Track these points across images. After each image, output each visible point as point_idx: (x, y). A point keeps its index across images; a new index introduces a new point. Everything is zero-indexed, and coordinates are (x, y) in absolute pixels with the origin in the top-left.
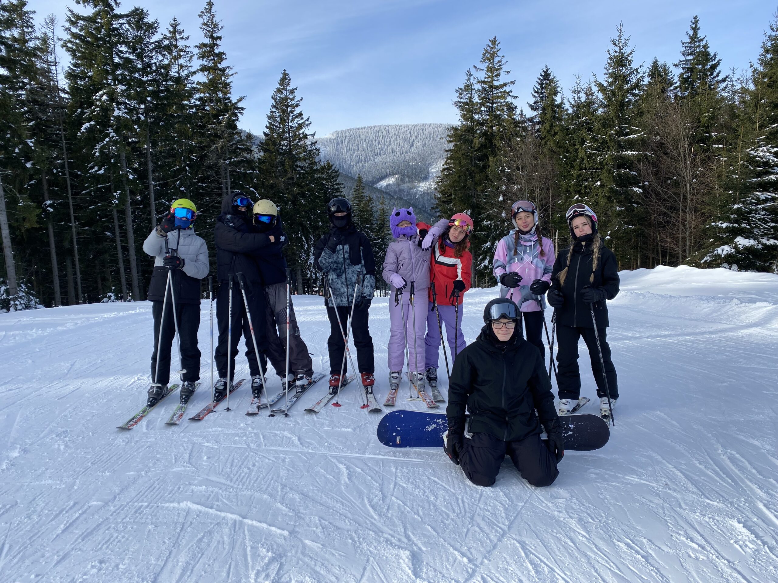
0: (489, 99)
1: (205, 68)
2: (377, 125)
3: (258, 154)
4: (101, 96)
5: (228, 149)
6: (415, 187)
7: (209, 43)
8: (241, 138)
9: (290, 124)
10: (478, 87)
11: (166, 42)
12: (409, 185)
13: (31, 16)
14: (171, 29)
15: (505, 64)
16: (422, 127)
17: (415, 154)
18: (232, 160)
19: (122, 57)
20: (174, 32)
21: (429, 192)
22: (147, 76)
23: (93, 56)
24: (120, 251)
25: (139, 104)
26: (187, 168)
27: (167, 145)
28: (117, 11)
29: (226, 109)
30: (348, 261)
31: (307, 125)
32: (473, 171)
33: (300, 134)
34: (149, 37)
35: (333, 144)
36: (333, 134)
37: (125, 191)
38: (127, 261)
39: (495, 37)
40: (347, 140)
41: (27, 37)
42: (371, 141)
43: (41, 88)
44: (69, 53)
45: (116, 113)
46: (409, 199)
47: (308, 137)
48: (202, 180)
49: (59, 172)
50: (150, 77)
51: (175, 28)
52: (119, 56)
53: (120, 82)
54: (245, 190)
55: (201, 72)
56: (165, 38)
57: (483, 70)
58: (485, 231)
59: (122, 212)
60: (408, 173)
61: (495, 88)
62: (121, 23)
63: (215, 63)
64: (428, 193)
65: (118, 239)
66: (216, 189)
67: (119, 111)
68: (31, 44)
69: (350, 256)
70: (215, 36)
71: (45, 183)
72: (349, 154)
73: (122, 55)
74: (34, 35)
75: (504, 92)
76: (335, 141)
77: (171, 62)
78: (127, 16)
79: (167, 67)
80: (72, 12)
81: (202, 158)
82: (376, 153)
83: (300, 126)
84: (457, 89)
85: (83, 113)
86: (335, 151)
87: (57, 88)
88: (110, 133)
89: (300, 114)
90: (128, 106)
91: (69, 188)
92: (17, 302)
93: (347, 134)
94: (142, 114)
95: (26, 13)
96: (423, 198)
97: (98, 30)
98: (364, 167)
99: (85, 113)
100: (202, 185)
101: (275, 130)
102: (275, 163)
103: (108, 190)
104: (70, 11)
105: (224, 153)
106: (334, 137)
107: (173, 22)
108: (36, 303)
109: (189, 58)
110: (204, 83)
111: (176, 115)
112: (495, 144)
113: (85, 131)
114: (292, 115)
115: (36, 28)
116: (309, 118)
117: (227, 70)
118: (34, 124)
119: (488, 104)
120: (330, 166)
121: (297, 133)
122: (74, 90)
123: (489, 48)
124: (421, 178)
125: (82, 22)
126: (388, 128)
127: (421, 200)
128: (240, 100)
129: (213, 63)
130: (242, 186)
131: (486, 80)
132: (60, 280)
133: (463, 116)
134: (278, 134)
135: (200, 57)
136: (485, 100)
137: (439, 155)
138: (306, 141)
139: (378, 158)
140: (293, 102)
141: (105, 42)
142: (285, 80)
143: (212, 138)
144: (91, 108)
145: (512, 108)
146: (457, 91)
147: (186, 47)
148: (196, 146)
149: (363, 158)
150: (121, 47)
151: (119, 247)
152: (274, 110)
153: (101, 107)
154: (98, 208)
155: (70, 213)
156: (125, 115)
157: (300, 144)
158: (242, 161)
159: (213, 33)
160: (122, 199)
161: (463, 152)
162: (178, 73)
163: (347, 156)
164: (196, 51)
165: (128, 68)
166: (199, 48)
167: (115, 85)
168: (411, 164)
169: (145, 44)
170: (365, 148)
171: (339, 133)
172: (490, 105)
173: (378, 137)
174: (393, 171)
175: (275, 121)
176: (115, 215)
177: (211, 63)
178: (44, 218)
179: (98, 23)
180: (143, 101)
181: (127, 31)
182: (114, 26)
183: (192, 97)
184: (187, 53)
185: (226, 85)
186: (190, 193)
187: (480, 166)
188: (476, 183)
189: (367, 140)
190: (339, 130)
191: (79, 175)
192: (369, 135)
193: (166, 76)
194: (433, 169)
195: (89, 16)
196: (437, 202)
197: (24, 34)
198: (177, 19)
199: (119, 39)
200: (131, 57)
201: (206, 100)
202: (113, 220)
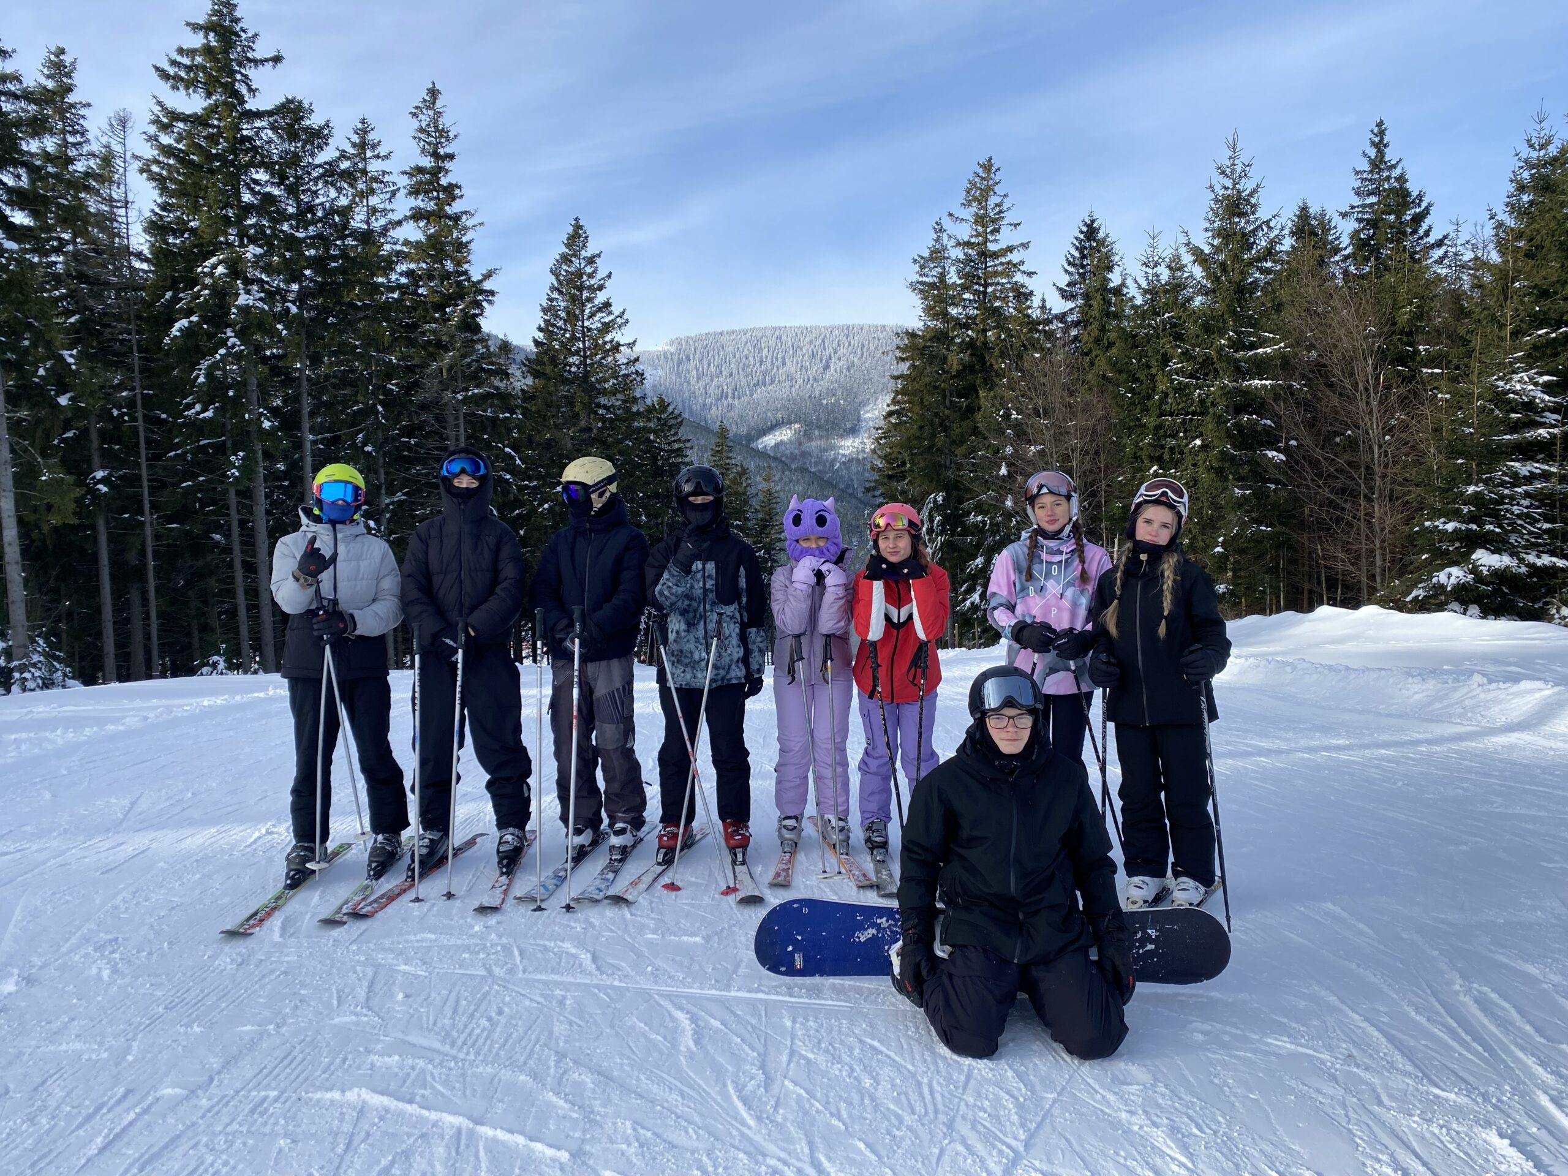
0: (979, 278)
1: (421, 214)
2: (757, 326)
3: (521, 381)
4: (215, 267)
5: (463, 372)
6: (833, 448)
7: (428, 165)
8: (488, 350)
9: (586, 323)
10: (957, 253)
11: (345, 165)
12: (821, 443)
13: (82, 112)
14: (356, 139)
15: (1009, 209)
16: (846, 331)
17: (832, 383)
18: (470, 393)
19: (259, 193)
20: (362, 146)
21: (860, 457)
22: (306, 229)
23: (200, 189)
24: (239, 573)
25: (288, 282)
26: (380, 408)
27: (341, 363)
28: (252, 104)
29: (460, 294)
30: (712, 596)
31: (620, 327)
32: (948, 417)
33: (605, 343)
34: (312, 155)
35: (670, 362)
36: (672, 343)
37: (255, 452)
39: (991, 158)
40: (698, 356)
41: (72, 152)
42: (747, 357)
43: (96, 251)
44: (154, 184)
45: (243, 299)
46: (819, 471)
47: (622, 348)
48: (409, 432)
49: (125, 414)
50: (312, 231)
51: (363, 138)
52: (252, 190)
53: (253, 240)
54: (494, 452)
55: (411, 222)
56: (344, 155)
57: (967, 221)
58: (973, 535)
59: (246, 494)
60: (819, 419)
61: (991, 256)
62: (259, 128)
63: (440, 204)
64: (858, 460)
65: (236, 547)
66: (436, 449)
67: (247, 296)
68: (80, 166)
69: (716, 585)
70: (442, 153)
71: (94, 436)
72: (702, 383)
73: (258, 188)
74: (86, 149)
75: (1009, 263)
76: (675, 358)
77: (353, 201)
78: (270, 113)
79: (346, 212)
80: (162, 106)
81: (410, 388)
82: (755, 381)
83: (607, 328)
84: (916, 257)
85: (176, 300)
86: (673, 377)
87: (126, 251)
88: (228, 339)
89: (607, 305)
90: (266, 286)
91: (143, 445)
92: (27, 675)
93: (699, 345)
94: (293, 303)
95: (72, 106)
96: (848, 468)
97: (213, 139)
98: (731, 407)
99: (181, 299)
100: (408, 442)
101: (557, 334)
102: (554, 398)
103: (221, 450)
104: (159, 103)
105: (453, 378)
106: (673, 350)
107: (360, 126)
108: (65, 675)
109: (389, 195)
110: (417, 242)
111: (360, 304)
112: (991, 365)
113: (178, 334)
114: (590, 305)
115: (90, 136)
116: (623, 313)
117: (464, 218)
118: (77, 321)
119: (976, 287)
120: (663, 405)
121: (600, 342)
122: (161, 256)
123: (977, 180)
124: (845, 431)
125: (181, 125)
126: (779, 334)
127: (845, 472)
128: (488, 276)
129: (436, 204)
130: (488, 443)
131: (973, 240)
132: (115, 630)
133: (928, 310)
134: (562, 342)
135: (410, 193)
136: (970, 279)
137: (881, 386)
138: (618, 356)
139: (759, 391)
140: (593, 281)
141: (225, 163)
142: (576, 238)
143: (431, 349)
144: (192, 289)
145: (1024, 294)
146: (915, 261)
147: (384, 173)
148: (398, 366)
149: (730, 391)
150: (257, 172)
151: (238, 565)
152: (556, 295)
153: (213, 288)
154: (199, 487)
155: (142, 496)
156: (260, 304)
157: (604, 362)
158: (488, 395)
159: (437, 148)
160: (247, 468)
161: (927, 379)
162: (368, 223)
163: (698, 387)
164: (404, 181)
165: (269, 213)
166: (410, 175)
167: (242, 245)
168: (824, 402)
169: (303, 168)
170: (734, 371)
171: (684, 343)
172: (982, 289)
173: (760, 350)
174: (789, 415)
175: (558, 316)
176: (233, 499)
177: (432, 203)
178: (89, 506)
179: (214, 126)
180: (296, 277)
181: (270, 142)
182: (245, 133)
183: (393, 269)
184: (386, 184)
185: (461, 246)
186: (384, 455)
187: (960, 408)
188: (954, 441)
189: (737, 356)
190: (682, 335)
191: (164, 420)
192: (741, 346)
193: (343, 229)
194: (868, 412)
195: (196, 114)
196: (876, 476)
197: (67, 148)
198: (369, 121)
199: (252, 157)
200: (276, 192)
201: (420, 276)
202: (228, 509)
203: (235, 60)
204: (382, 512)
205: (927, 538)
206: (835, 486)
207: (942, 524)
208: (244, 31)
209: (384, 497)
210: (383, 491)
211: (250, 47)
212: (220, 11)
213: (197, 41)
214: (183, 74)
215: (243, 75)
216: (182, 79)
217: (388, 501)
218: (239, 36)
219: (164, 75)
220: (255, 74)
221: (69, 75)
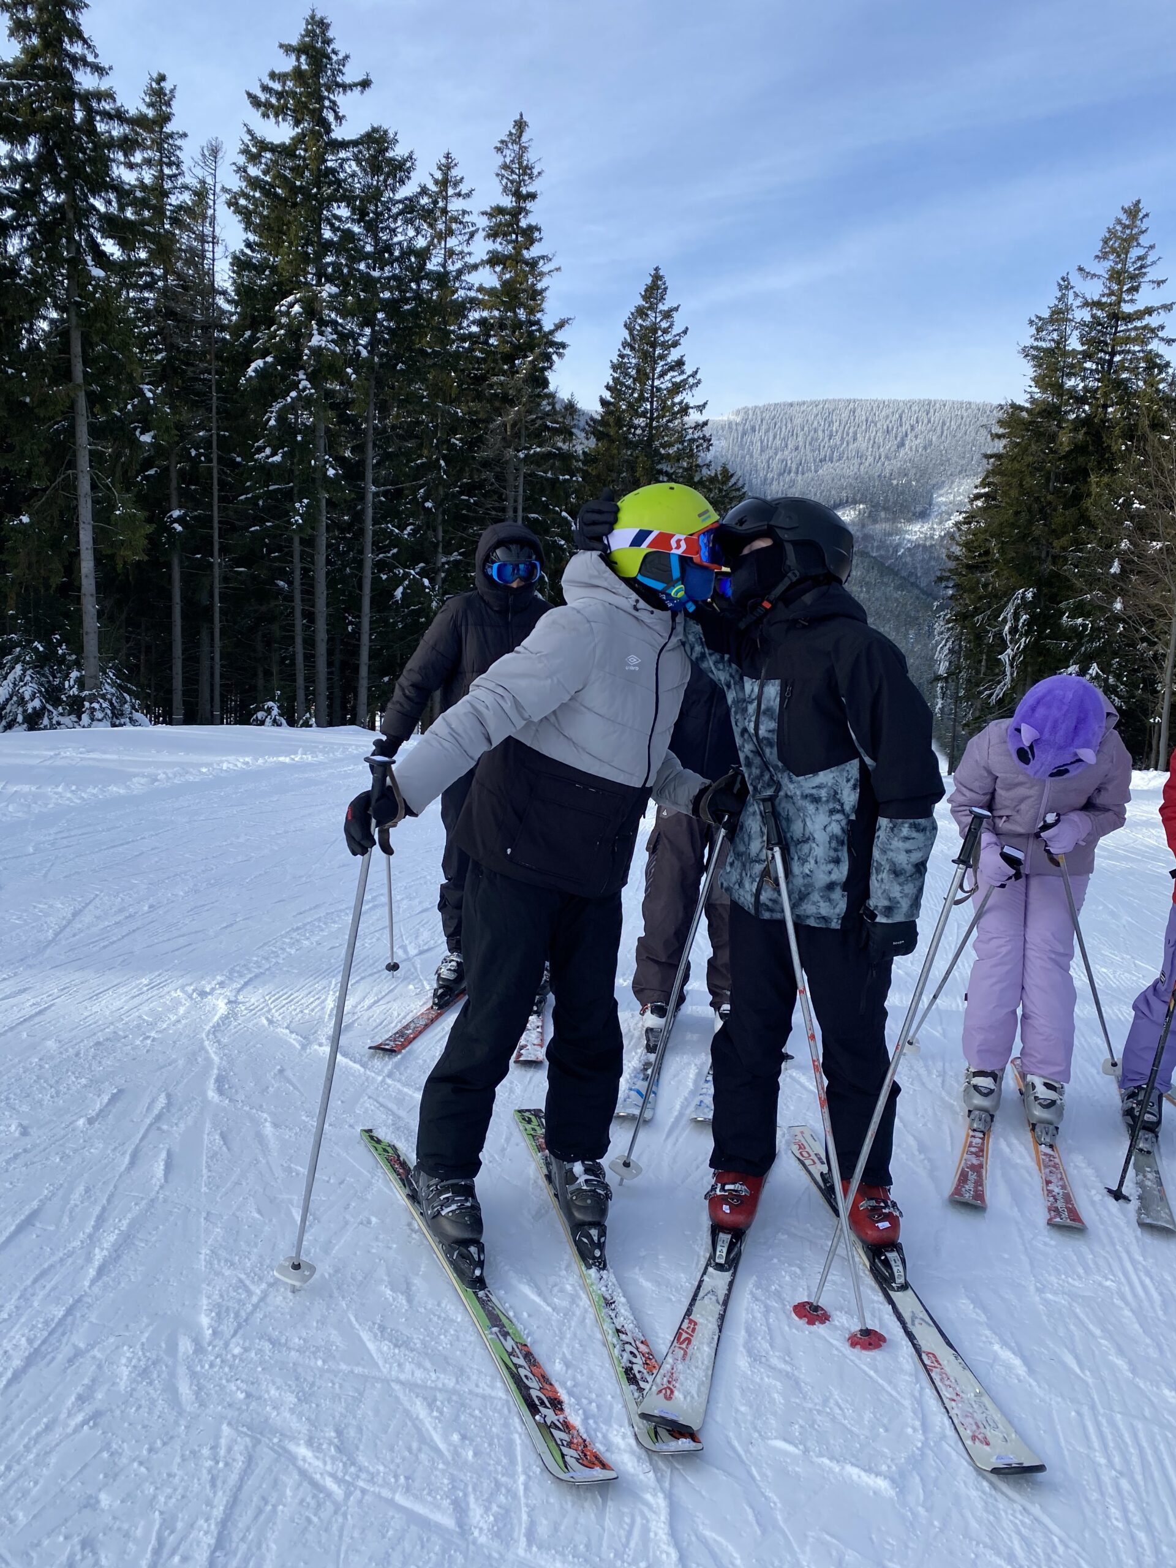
0: (1106, 344)
1: (497, 257)
2: (831, 398)
3: (583, 444)
4: (291, 306)
5: (527, 428)
6: (899, 532)
7: (509, 206)
8: (554, 408)
9: (657, 383)
10: (1085, 315)
11: (424, 201)
12: (886, 526)
13: (178, 142)
14: (439, 175)
15: (1153, 263)
16: (926, 407)
17: (905, 462)
18: (532, 452)
19: (338, 229)
20: (444, 183)
21: (928, 544)
22: (382, 269)
23: (284, 224)
24: (299, 622)
25: (362, 326)
26: (442, 463)
27: (409, 415)
28: (339, 133)
29: (530, 345)
31: (691, 387)
32: (1050, 503)
33: (674, 404)
34: (394, 190)
35: (734, 434)
36: (738, 412)
37: (318, 500)
38: (310, 642)
39: (1139, 202)
40: (764, 427)
41: (167, 185)
42: (816, 431)
43: (182, 287)
44: (240, 218)
45: (316, 340)
46: (881, 556)
47: (690, 411)
48: (469, 490)
49: (201, 454)
50: (387, 272)
51: (446, 174)
52: (332, 225)
53: (330, 280)
54: (551, 516)
55: (488, 267)
56: (424, 191)
57: (1099, 277)
58: (1069, 639)
59: (309, 542)
60: (886, 500)
61: (1124, 319)
62: (343, 160)
63: (518, 249)
64: (924, 546)
65: (298, 596)
66: (494, 509)
67: (320, 337)
68: (174, 200)
70: (524, 192)
71: (174, 475)
72: (765, 457)
73: (337, 224)
74: (180, 181)
75: (1145, 328)
76: (740, 429)
77: (431, 243)
78: (355, 143)
79: (424, 255)
80: (252, 135)
81: (474, 443)
82: (822, 456)
83: (677, 388)
84: (1034, 318)
85: (254, 339)
86: (736, 449)
87: (213, 291)
88: (300, 381)
89: (680, 363)
90: (340, 328)
91: (216, 487)
92: (96, 705)
93: (767, 415)
94: (365, 347)
95: (171, 136)
96: (913, 555)
97: (298, 171)
98: (793, 483)
99: (259, 339)
100: (468, 501)
101: (625, 393)
102: (616, 462)
103: (289, 496)
104: (249, 132)
105: (517, 435)
106: (738, 420)
107: (444, 161)
108: (133, 707)
109: (467, 237)
110: (493, 289)
111: (429, 351)
112: (1109, 447)
113: (253, 374)
114: (662, 363)
115: (184, 167)
116: (696, 372)
117: (541, 262)
118: (163, 359)
119: (1101, 355)
120: (727, 475)
121: (669, 403)
122: (245, 294)
123: (1119, 228)
124: (914, 514)
125: (268, 155)
126: (853, 406)
127: (908, 559)
128: (560, 326)
129: (514, 248)
130: (545, 506)
131: (1104, 300)
132: (184, 667)
133: (1038, 381)
134: (629, 402)
135: (488, 236)
136: (1094, 345)
137: (959, 468)
138: (686, 419)
139: (825, 467)
140: (667, 337)
141: (308, 197)
142: (655, 290)
143: (497, 404)
144: (269, 329)
145: (1158, 366)
146: (1031, 322)
147: (464, 212)
148: (463, 419)
149: (794, 466)
150: (339, 207)
151: (298, 613)
152: (627, 351)
153: (289, 327)
154: (266, 532)
155: (212, 537)
156: (332, 346)
157: (671, 425)
158: (549, 455)
159: (520, 186)
160: (310, 517)
161: (1031, 459)
162: (444, 266)
163: (760, 461)
164: (483, 222)
165: (347, 250)
166: (490, 216)
167: (319, 284)
168: (895, 482)
169: (384, 204)
170: (801, 444)
171: (751, 412)
172: (1107, 357)
173: (831, 423)
174: (854, 495)
175: (627, 374)
176: (297, 546)
177: (510, 247)
178: (165, 544)
179: (300, 157)
180: (369, 321)
181: (353, 175)
182: (329, 164)
183: (466, 317)
184: (464, 225)
185: (535, 294)
186: (444, 513)
187: (1066, 494)
188: (1054, 531)
189: (806, 429)
190: (750, 405)
191: (239, 463)
192: (811, 418)
193: (420, 273)
194: (942, 495)
195: (284, 144)
196: (952, 565)
197: (163, 180)
198: (453, 156)
199: (335, 190)
200: (356, 229)
201: (492, 325)
202: (292, 557)
203: (325, 85)
204: (436, 571)
205: (1009, 637)
206: (896, 574)
207: (1029, 623)
208: (335, 52)
209: (440, 556)
210: (440, 550)
211: (340, 71)
212: (313, 31)
213: (287, 64)
214: (274, 101)
215: (331, 101)
216: (272, 106)
217: (444, 560)
218: (330, 59)
219: (255, 102)
220: (341, 99)
221: (168, 104)
